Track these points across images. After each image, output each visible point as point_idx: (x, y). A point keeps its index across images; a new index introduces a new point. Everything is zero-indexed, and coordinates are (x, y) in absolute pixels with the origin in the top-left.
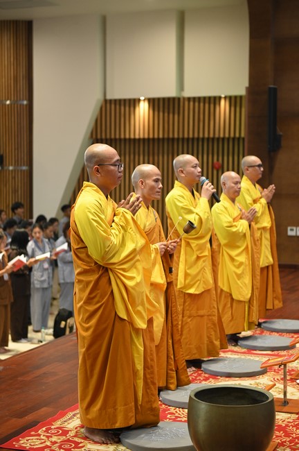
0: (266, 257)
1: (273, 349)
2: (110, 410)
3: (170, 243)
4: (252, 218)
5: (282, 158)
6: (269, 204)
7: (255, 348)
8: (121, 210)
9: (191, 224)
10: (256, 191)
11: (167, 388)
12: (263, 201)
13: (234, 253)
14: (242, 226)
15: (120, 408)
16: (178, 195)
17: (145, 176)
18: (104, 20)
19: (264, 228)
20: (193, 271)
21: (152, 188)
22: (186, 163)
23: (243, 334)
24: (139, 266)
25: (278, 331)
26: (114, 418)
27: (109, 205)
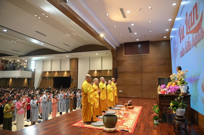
0: (116, 94)
1: (117, 110)
2: (87, 118)
3: (100, 91)
4: (113, 88)
5: (118, 79)
6: (116, 86)
7: (114, 109)
8: (90, 85)
9: (103, 88)
10: (114, 84)
11: (99, 116)
12: (115, 85)
13: (110, 93)
14: (112, 89)
15: (88, 118)
16: (101, 83)
17: (96, 80)
18: (90, 58)
19: (115, 90)
20: (103, 96)
21: (97, 82)
22: (102, 78)
23: (112, 107)
24: (92, 94)
25: (118, 107)
26: (87, 120)
27: (88, 84)
